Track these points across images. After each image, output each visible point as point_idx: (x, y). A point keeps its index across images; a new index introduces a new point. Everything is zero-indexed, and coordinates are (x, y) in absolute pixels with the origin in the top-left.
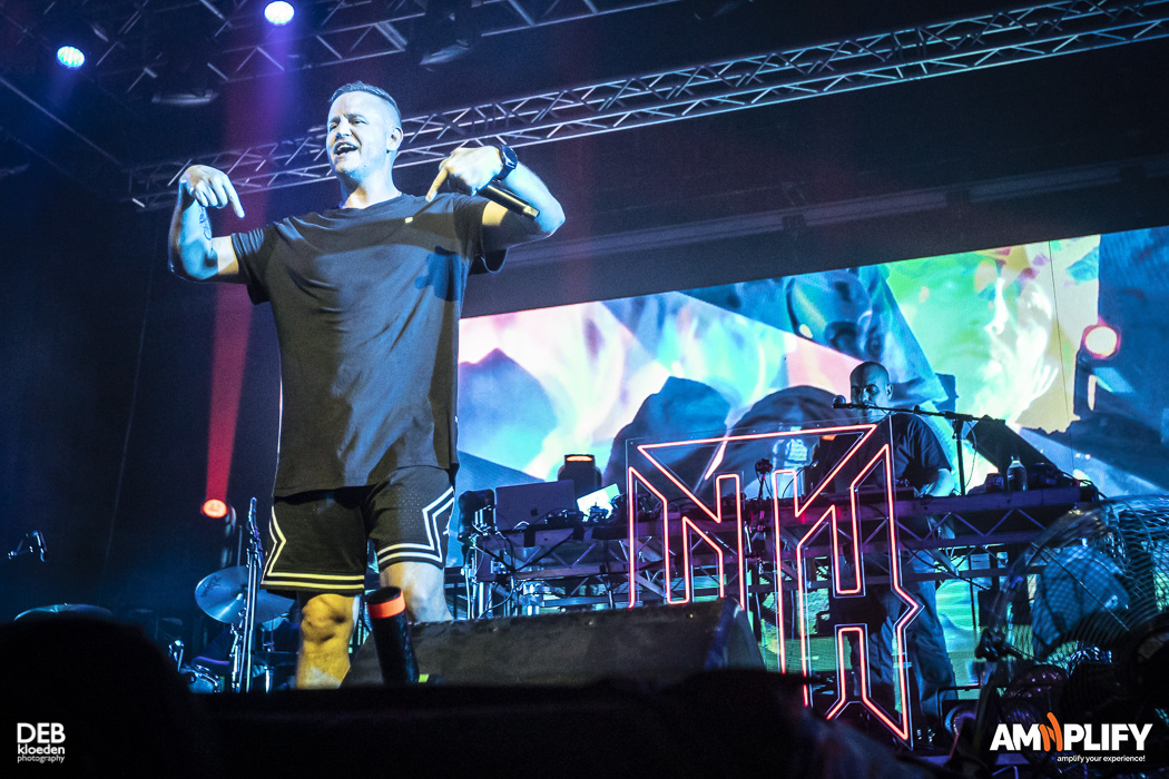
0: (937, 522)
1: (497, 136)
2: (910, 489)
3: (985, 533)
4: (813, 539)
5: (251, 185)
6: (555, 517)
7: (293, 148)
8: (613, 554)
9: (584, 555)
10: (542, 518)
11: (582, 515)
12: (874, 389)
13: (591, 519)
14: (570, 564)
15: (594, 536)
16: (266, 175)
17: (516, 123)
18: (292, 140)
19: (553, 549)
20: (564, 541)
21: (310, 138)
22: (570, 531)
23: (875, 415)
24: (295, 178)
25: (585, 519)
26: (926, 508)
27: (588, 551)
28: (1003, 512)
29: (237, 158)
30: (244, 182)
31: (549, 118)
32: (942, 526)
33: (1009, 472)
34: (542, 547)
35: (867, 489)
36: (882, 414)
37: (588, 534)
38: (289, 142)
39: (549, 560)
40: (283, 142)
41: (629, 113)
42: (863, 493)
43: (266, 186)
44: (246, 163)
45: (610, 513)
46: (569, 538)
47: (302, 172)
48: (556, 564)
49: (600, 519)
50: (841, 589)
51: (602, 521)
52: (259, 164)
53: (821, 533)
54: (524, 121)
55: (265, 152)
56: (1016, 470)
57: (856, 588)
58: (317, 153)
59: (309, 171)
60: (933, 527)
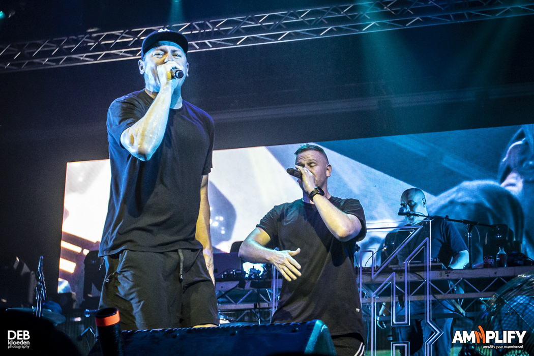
0: (454, 283)
1: (206, 41)
2: (440, 264)
3: (481, 291)
4: (381, 291)
5: (48, 63)
6: (228, 274)
7: (76, 42)
8: (262, 297)
9: (244, 298)
10: (221, 274)
11: (245, 273)
12: (413, 203)
13: (250, 276)
14: (236, 302)
15: (251, 286)
16: (59, 57)
17: (218, 34)
18: (76, 36)
19: (227, 292)
20: (233, 288)
21: (88, 36)
22: (237, 283)
23: (418, 220)
24: (78, 60)
25: (247, 276)
26: (448, 276)
27: (247, 294)
28: (492, 279)
29: (39, 46)
30: (44, 60)
31: (238, 32)
32: (457, 286)
33: (497, 256)
34: (220, 291)
35: (414, 263)
36: (422, 219)
37: (248, 285)
38: (74, 37)
39: (224, 300)
40: (71, 37)
41: (288, 32)
42: (412, 265)
43: (58, 64)
44: (46, 49)
45: (261, 273)
46: (236, 287)
47: (82, 56)
48: (229, 302)
49: (255, 276)
50: (396, 321)
51: (257, 277)
52: (55, 50)
53: (386, 289)
54: (223, 33)
55: (58, 43)
56: (501, 255)
57: (404, 320)
58: (92, 46)
59: (86, 57)
60: (451, 287)
